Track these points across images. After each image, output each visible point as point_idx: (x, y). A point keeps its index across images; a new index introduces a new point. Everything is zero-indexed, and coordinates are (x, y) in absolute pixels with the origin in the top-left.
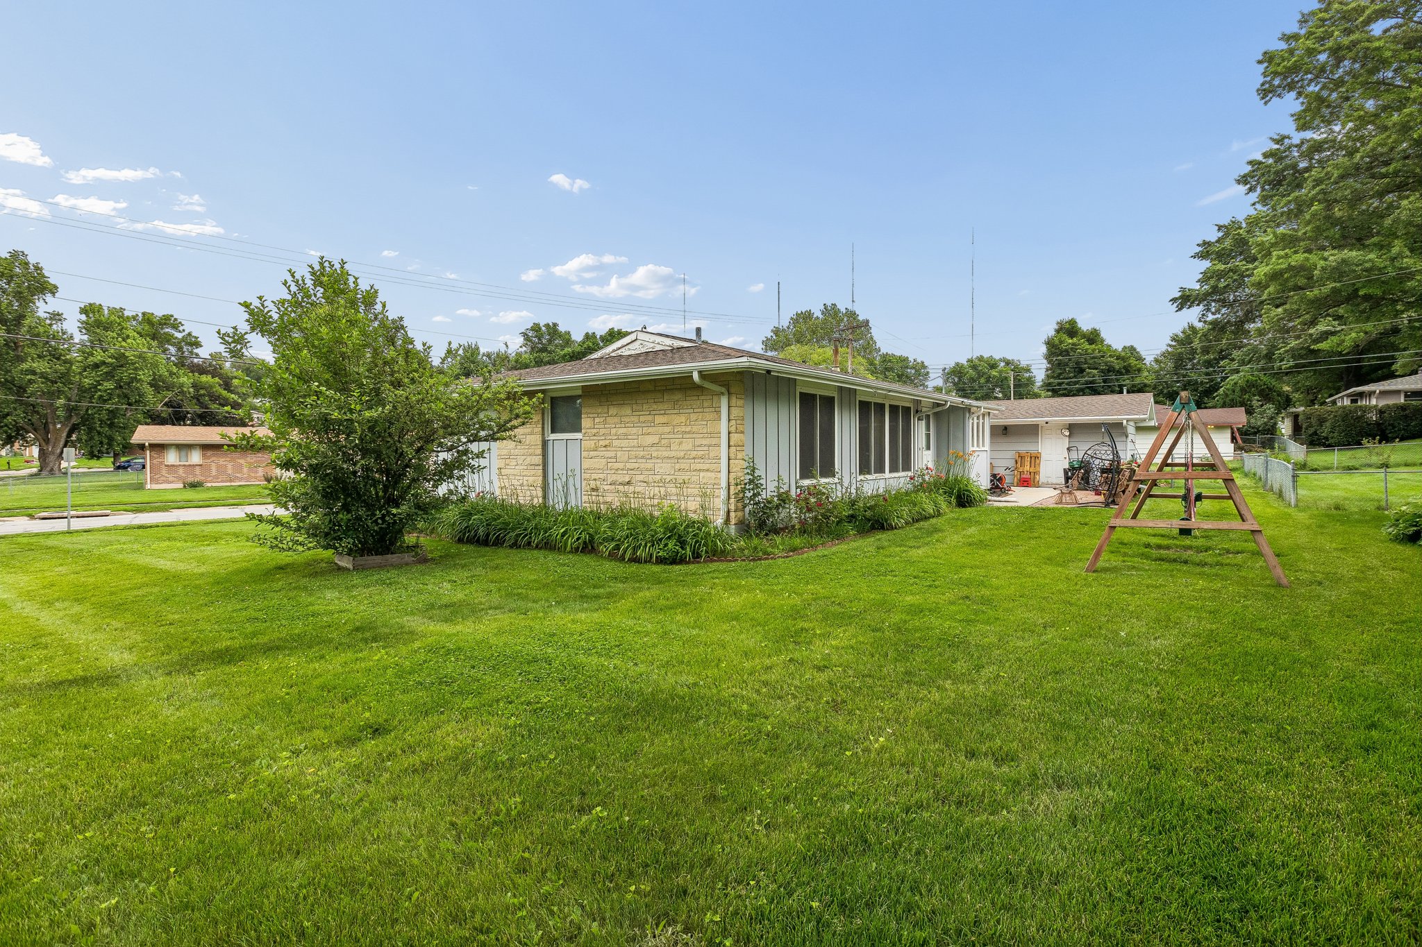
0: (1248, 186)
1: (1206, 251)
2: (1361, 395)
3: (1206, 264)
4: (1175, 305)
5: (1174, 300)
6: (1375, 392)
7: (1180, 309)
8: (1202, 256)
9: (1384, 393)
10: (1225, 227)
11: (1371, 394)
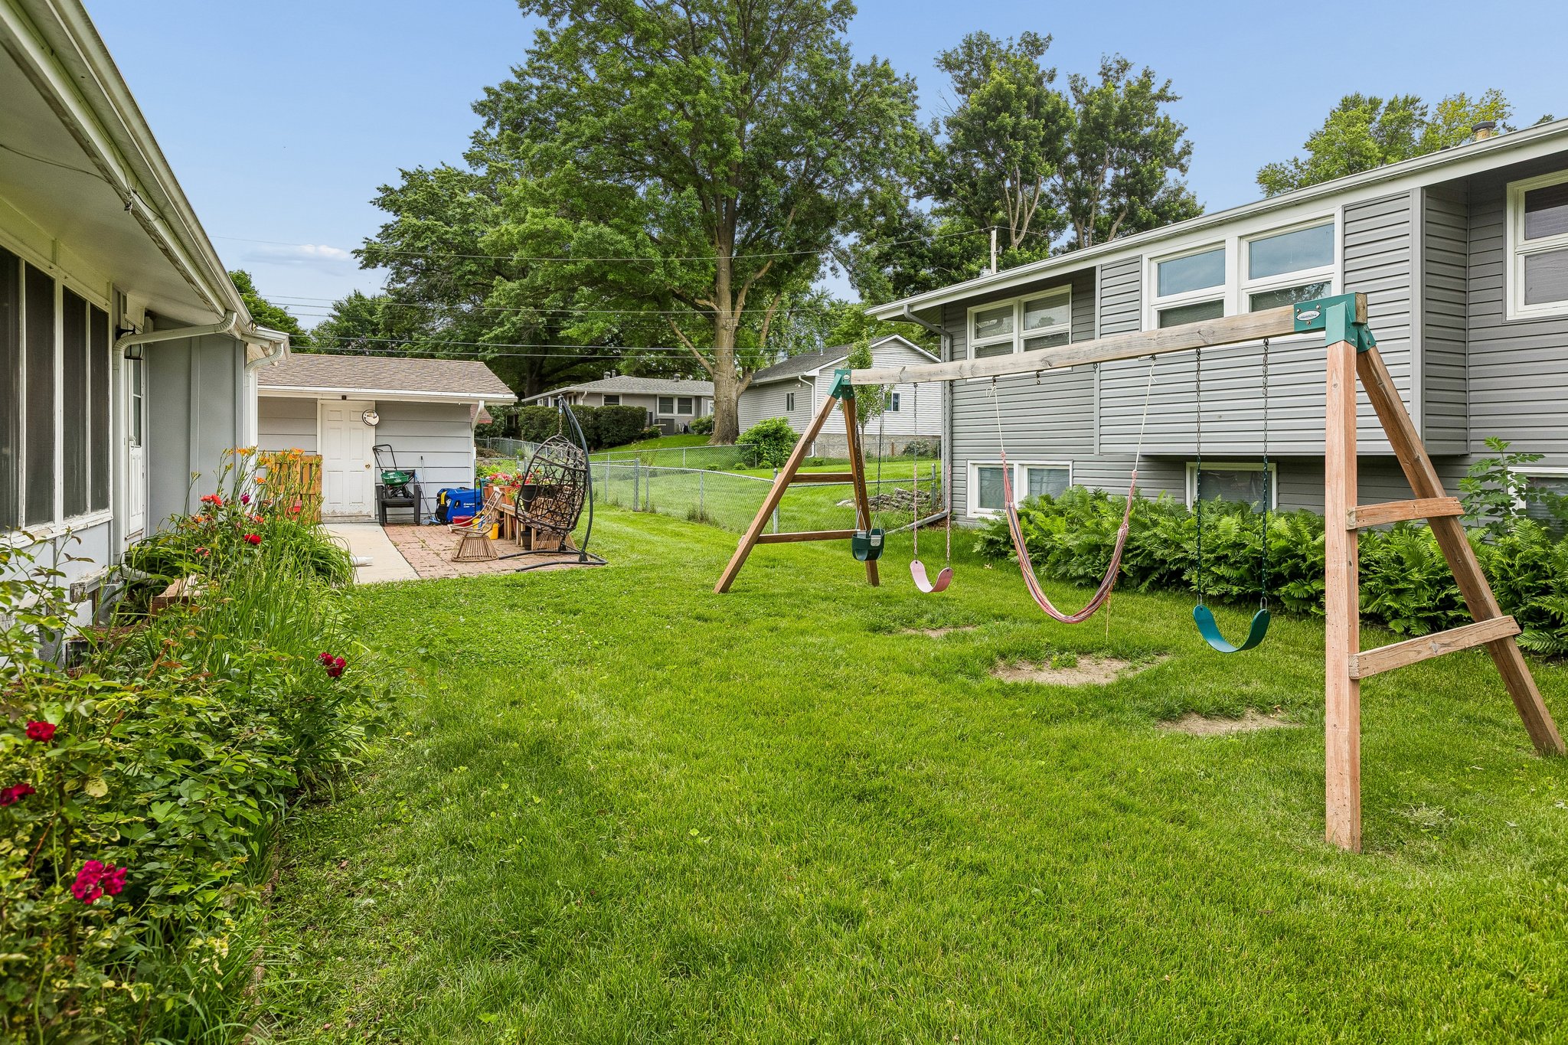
0: (486, 118)
1: (389, 200)
2: (567, 395)
3: (389, 218)
4: (360, 259)
5: (358, 253)
6: (583, 393)
7: (364, 267)
8: (383, 204)
9: (591, 395)
10: (411, 176)
11: (576, 396)
